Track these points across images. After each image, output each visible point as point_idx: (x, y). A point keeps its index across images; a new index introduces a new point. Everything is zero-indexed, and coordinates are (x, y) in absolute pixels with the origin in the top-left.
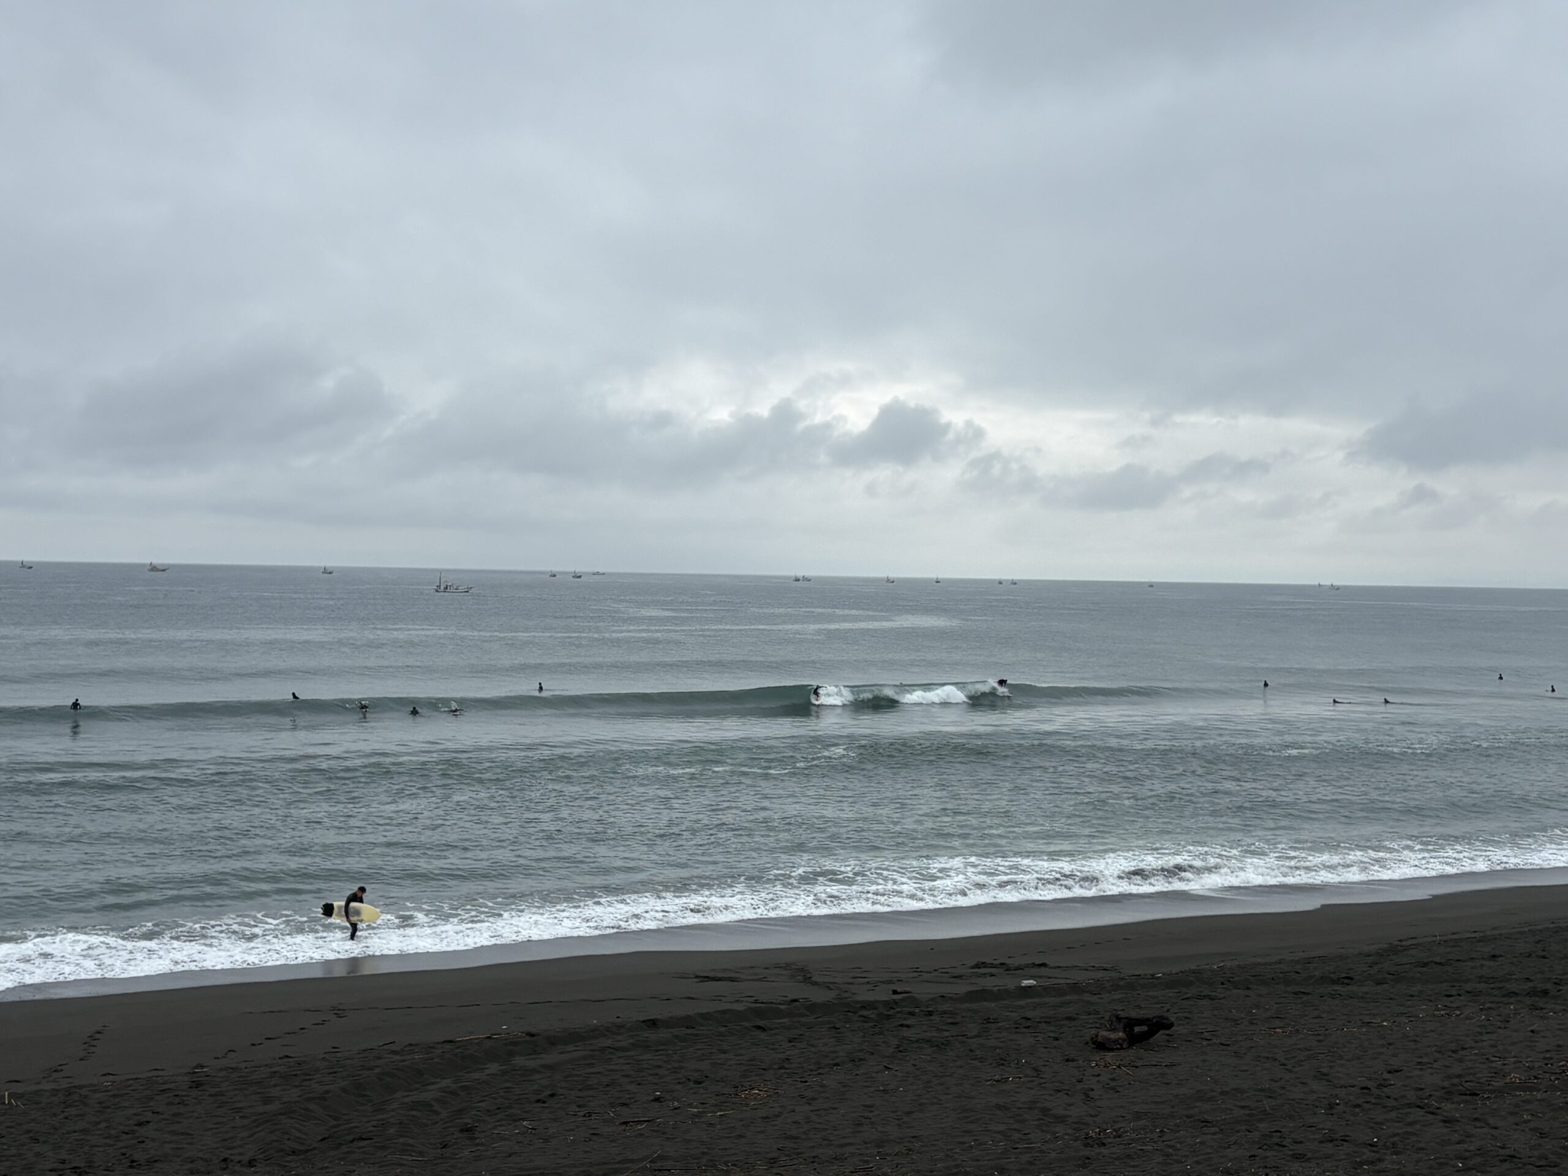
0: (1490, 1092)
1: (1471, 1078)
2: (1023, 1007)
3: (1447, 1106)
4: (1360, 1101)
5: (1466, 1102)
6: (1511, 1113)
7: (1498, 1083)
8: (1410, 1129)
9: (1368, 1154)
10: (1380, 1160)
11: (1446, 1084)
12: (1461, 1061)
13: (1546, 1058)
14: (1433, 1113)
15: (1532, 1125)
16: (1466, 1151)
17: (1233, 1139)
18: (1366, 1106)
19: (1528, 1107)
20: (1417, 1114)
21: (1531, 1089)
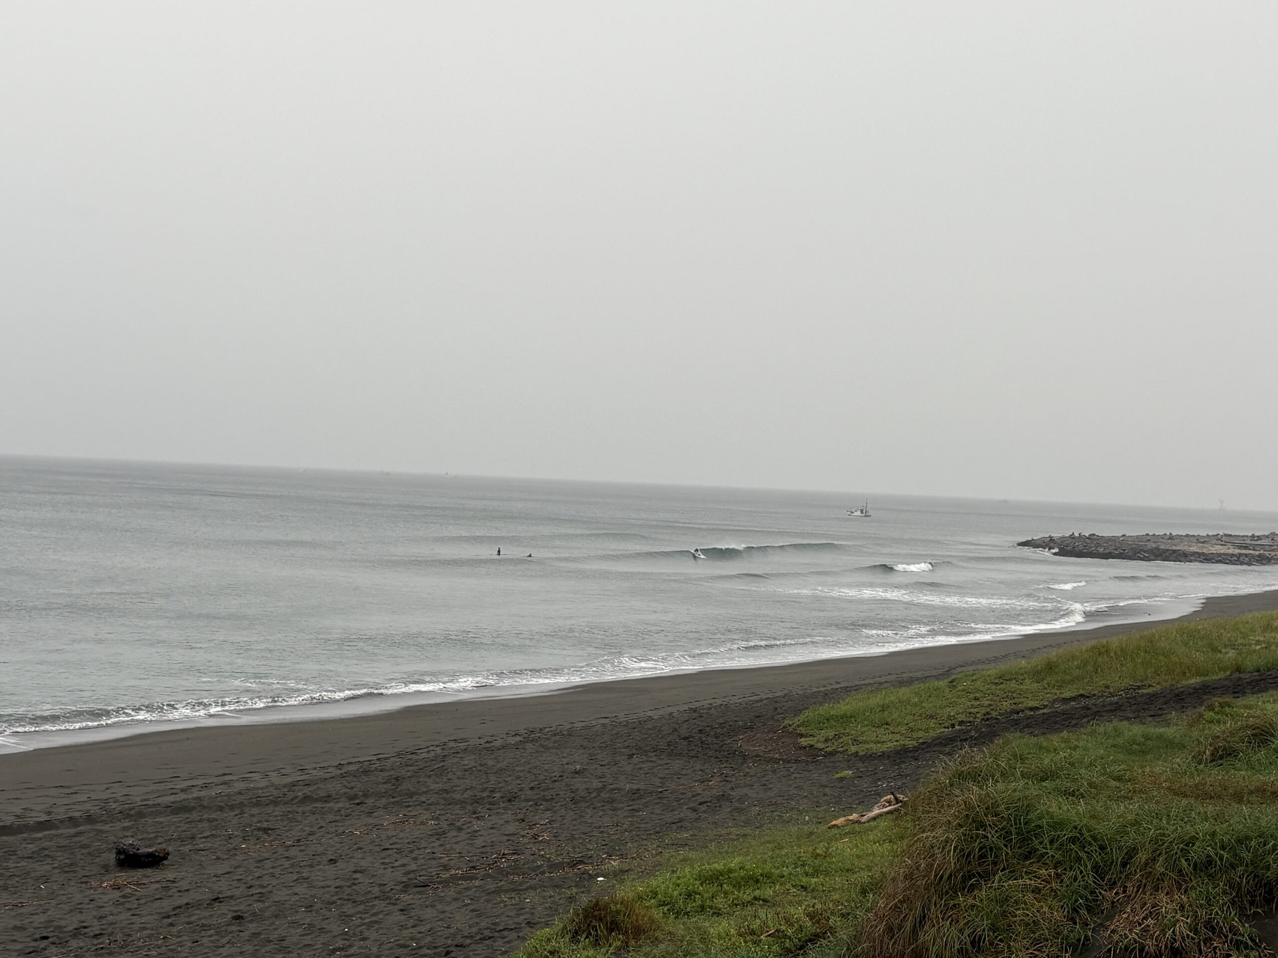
0: (440, 883)
1: (424, 872)
2: (40, 839)
3: (405, 897)
4: (334, 898)
5: (420, 893)
6: (455, 899)
7: (445, 875)
8: (374, 919)
9: (340, 943)
10: (350, 946)
11: (404, 879)
12: (415, 859)
13: (483, 853)
14: (394, 904)
15: (471, 907)
16: (419, 933)
17: (225, 940)
18: (339, 902)
19: (469, 893)
20: (380, 905)
21: (471, 879)
